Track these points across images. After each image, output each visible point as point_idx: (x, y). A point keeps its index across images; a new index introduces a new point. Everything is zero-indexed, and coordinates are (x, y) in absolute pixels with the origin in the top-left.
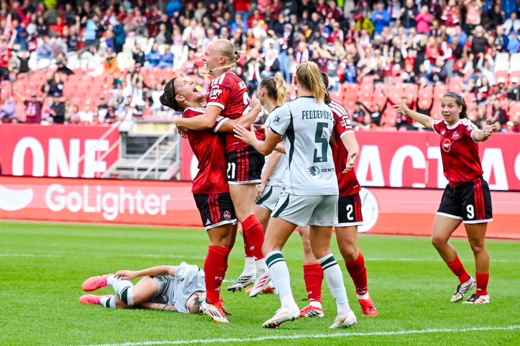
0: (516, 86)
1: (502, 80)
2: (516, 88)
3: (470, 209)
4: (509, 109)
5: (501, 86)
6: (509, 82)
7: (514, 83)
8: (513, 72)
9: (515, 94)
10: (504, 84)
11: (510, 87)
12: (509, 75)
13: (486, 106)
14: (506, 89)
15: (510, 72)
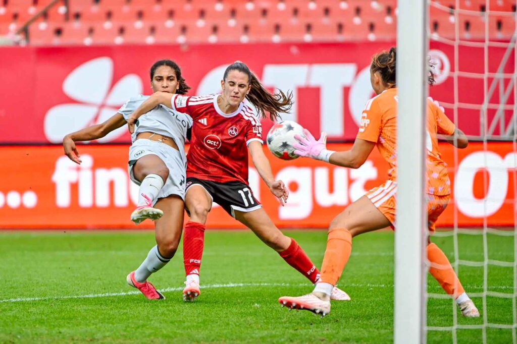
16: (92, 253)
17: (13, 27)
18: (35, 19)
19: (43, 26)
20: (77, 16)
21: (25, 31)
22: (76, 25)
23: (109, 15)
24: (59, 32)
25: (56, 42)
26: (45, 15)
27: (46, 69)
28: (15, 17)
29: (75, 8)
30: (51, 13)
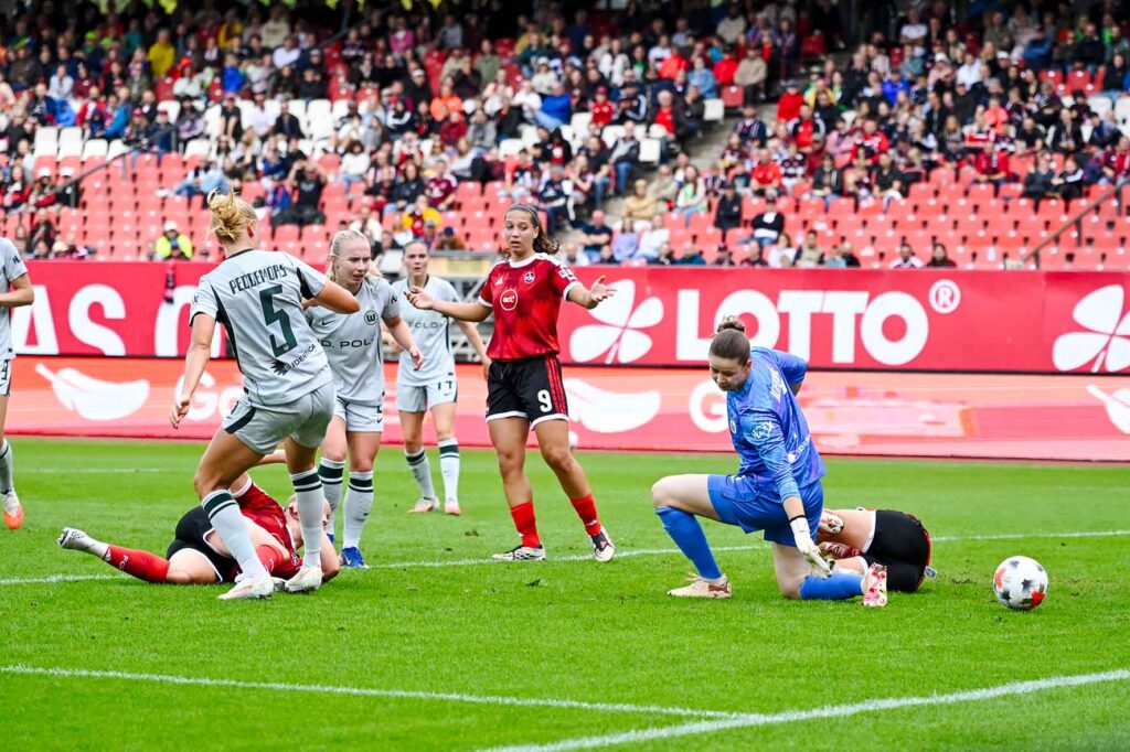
0: (69, 181)
1: (44, 172)
2: (70, 185)
3: (544, 396)
4: (58, 220)
5: (45, 181)
6: (58, 176)
7: (66, 177)
8: (66, 158)
9: (68, 195)
10: (49, 178)
11: (60, 183)
12: (58, 163)
13: (21, 215)
14: (53, 187)
15: (60, 158)
17: (1023, 251)
18: (1047, 243)
19: (1054, 250)
20: (1090, 241)
21: (1035, 256)
22: (1089, 250)
23: (1123, 241)
24: (1070, 257)
25: (1067, 267)
26: (1057, 240)
27: (1056, 296)
28: (1026, 240)
29: (1087, 233)
30: (1063, 237)
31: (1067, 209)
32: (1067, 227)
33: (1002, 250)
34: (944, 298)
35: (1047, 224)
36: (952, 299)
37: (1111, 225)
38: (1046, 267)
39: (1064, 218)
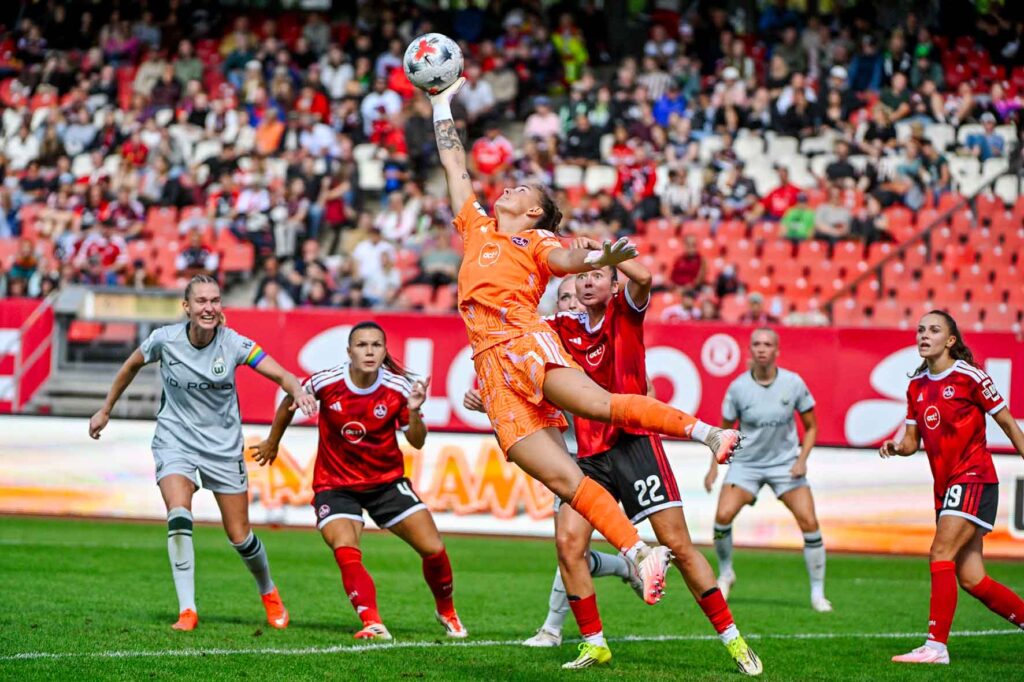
16: (898, 583)
17: (814, 302)
18: (841, 295)
19: (849, 303)
20: (893, 293)
21: (828, 309)
22: (889, 304)
23: (931, 294)
24: (869, 311)
25: (864, 323)
26: (853, 291)
27: (850, 358)
28: (817, 290)
29: (890, 283)
30: (862, 289)
31: (866, 255)
32: (866, 277)
33: (788, 301)
34: (720, 356)
35: (843, 273)
36: (729, 357)
37: (917, 275)
38: (842, 322)
39: (863, 266)
